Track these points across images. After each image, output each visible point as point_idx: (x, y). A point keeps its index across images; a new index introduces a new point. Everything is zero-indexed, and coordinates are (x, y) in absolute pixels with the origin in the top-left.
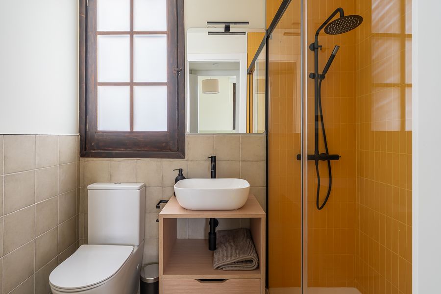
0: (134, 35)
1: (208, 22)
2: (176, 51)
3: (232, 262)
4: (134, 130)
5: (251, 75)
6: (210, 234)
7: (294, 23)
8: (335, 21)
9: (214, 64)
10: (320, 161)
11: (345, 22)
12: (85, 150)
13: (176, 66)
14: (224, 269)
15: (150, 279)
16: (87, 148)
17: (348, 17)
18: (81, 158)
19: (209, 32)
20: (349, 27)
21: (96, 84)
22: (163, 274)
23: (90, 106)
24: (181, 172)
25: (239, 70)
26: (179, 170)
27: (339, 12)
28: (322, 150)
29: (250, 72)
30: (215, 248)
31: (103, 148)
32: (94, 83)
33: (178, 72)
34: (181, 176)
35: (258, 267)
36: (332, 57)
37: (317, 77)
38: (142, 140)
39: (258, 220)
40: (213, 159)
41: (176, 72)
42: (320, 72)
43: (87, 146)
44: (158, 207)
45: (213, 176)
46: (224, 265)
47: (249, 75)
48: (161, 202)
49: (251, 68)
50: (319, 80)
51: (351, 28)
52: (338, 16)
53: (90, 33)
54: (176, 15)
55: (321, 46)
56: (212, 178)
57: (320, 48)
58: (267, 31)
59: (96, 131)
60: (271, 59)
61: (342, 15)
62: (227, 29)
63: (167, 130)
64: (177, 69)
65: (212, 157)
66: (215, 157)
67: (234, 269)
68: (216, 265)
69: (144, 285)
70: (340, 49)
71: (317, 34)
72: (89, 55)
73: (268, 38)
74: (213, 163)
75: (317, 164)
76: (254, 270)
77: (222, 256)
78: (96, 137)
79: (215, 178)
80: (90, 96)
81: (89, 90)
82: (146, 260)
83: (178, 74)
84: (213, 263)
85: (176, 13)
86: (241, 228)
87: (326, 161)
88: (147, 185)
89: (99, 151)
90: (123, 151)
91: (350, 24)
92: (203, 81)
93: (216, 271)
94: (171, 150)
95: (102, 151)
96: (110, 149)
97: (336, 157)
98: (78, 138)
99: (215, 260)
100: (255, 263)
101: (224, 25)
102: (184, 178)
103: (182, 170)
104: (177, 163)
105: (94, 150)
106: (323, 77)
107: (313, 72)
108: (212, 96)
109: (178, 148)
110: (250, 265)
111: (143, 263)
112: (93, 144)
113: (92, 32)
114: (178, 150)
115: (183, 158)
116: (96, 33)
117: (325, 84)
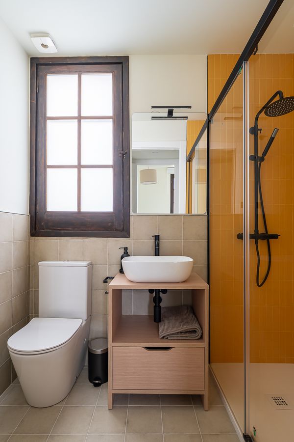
0: (82, 120)
1: (153, 107)
2: (121, 135)
3: (176, 332)
4: (81, 211)
5: (191, 163)
6: (155, 307)
7: (235, 108)
8: (274, 103)
9: (153, 153)
10: (259, 241)
11: (284, 103)
12: (35, 230)
13: (121, 149)
14: (169, 338)
15: (99, 351)
16: (37, 228)
17: (287, 98)
18: (31, 237)
19: (152, 117)
20: (288, 108)
21: (46, 167)
22: (113, 342)
23: (39, 188)
24: (126, 249)
25: (179, 159)
26: (125, 248)
27: (278, 95)
28: (261, 230)
29: (189, 160)
30: (160, 321)
31: (52, 228)
32: (43, 166)
33: (123, 154)
34: (126, 253)
35: (201, 337)
36: (272, 139)
37: (257, 160)
38: (89, 220)
39: (202, 291)
40: (157, 238)
41: (121, 155)
42: (260, 154)
43: (37, 226)
44: (105, 282)
45: (157, 253)
46: (168, 335)
47: (188, 163)
48: (107, 278)
49: (191, 156)
50: (259, 162)
51: (290, 109)
52: (278, 98)
53: (40, 118)
54: (121, 101)
55: (261, 130)
56: (155, 255)
57: (259, 131)
58: (208, 115)
59: (46, 212)
60: (212, 147)
61: (282, 97)
62: (170, 113)
63: (112, 211)
64: (122, 152)
65: (155, 236)
66: (159, 236)
67: (179, 338)
68: (162, 334)
69: (92, 356)
70: (279, 131)
71: (257, 118)
72: (39, 139)
73: (209, 121)
74: (157, 241)
75: (257, 243)
76: (197, 339)
77: (167, 327)
78: (45, 217)
79: (159, 255)
80: (40, 178)
81: (39, 173)
82: (93, 335)
83: (123, 157)
84: (158, 334)
85: (121, 98)
86: (183, 305)
87: (266, 241)
88: (93, 263)
89: (48, 230)
90: (71, 230)
91: (289, 105)
92: (141, 171)
93: (162, 340)
94: (116, 230)
95: (50, 231)
96: (59, 228)
97: (275, 237)
98: (28, 218)
99: (160, 331)
100: (199, 334)
101: (167, 110)
102: (129, 256)
103: (127, 248)
104: (122, 242)
105: (43, 229)
106: (262, 159)
107: (253, 154)
108: (149, 187)
109: (123, 228)
110: (193, 335)
111: (90, 338)
112: (42, 224)
113: (42, 117)
114: (123, 229)
115: (127, 237)
116: (46, 119)
117: (264, 166)
